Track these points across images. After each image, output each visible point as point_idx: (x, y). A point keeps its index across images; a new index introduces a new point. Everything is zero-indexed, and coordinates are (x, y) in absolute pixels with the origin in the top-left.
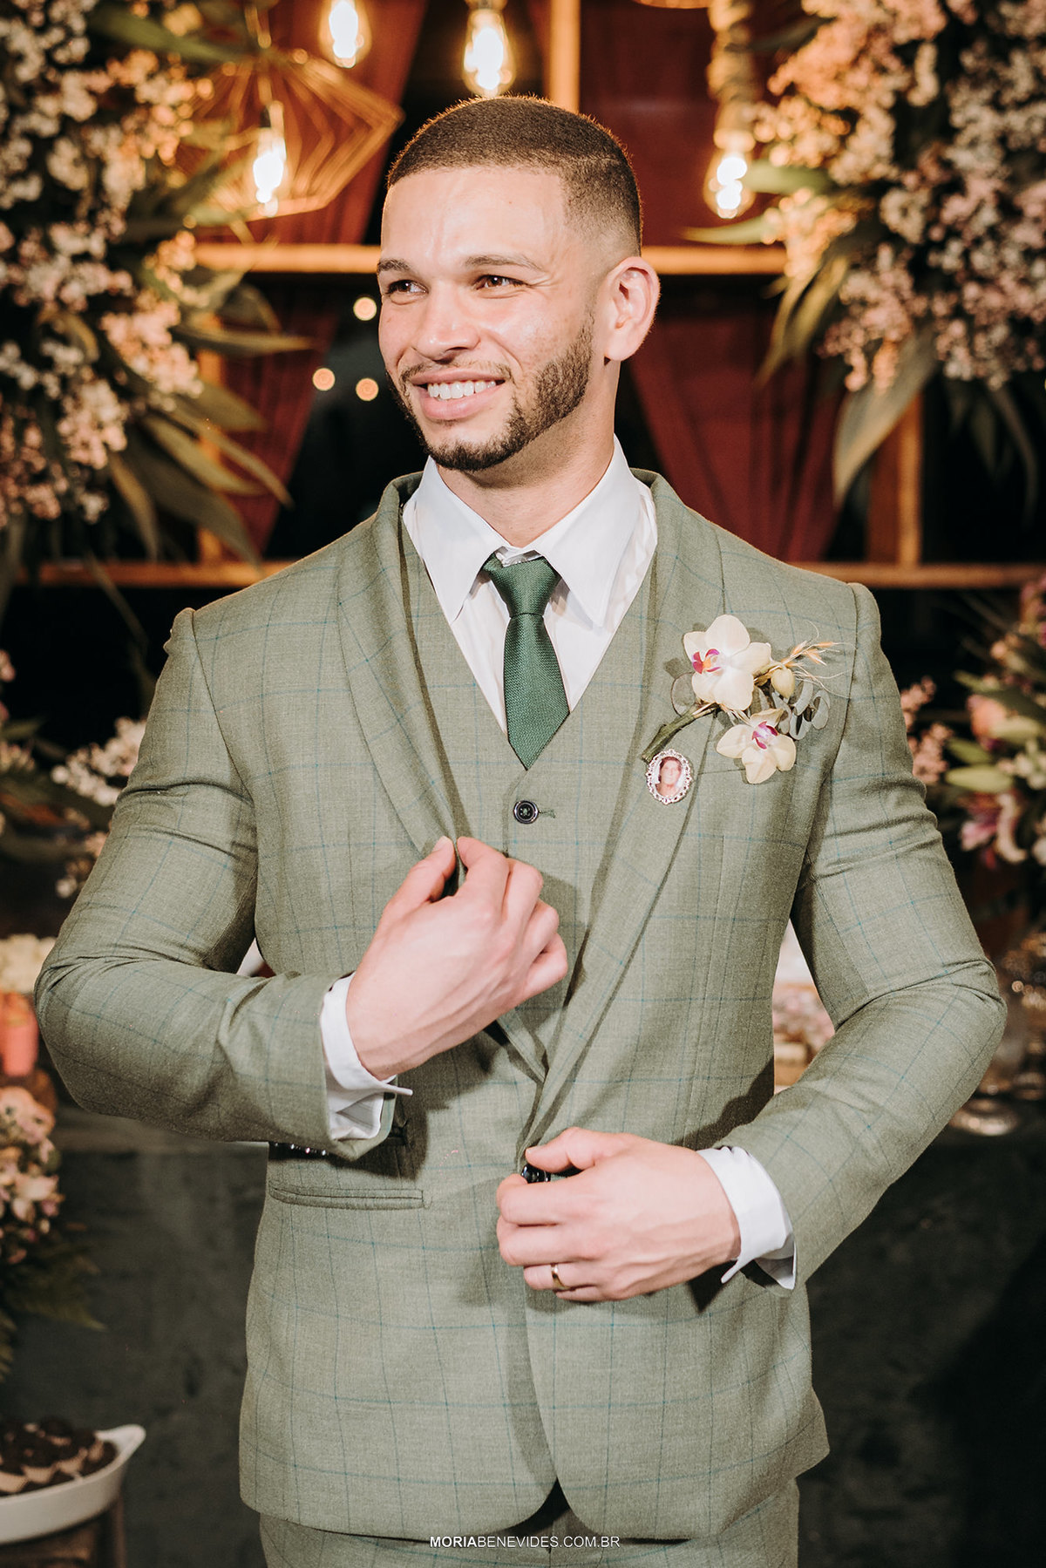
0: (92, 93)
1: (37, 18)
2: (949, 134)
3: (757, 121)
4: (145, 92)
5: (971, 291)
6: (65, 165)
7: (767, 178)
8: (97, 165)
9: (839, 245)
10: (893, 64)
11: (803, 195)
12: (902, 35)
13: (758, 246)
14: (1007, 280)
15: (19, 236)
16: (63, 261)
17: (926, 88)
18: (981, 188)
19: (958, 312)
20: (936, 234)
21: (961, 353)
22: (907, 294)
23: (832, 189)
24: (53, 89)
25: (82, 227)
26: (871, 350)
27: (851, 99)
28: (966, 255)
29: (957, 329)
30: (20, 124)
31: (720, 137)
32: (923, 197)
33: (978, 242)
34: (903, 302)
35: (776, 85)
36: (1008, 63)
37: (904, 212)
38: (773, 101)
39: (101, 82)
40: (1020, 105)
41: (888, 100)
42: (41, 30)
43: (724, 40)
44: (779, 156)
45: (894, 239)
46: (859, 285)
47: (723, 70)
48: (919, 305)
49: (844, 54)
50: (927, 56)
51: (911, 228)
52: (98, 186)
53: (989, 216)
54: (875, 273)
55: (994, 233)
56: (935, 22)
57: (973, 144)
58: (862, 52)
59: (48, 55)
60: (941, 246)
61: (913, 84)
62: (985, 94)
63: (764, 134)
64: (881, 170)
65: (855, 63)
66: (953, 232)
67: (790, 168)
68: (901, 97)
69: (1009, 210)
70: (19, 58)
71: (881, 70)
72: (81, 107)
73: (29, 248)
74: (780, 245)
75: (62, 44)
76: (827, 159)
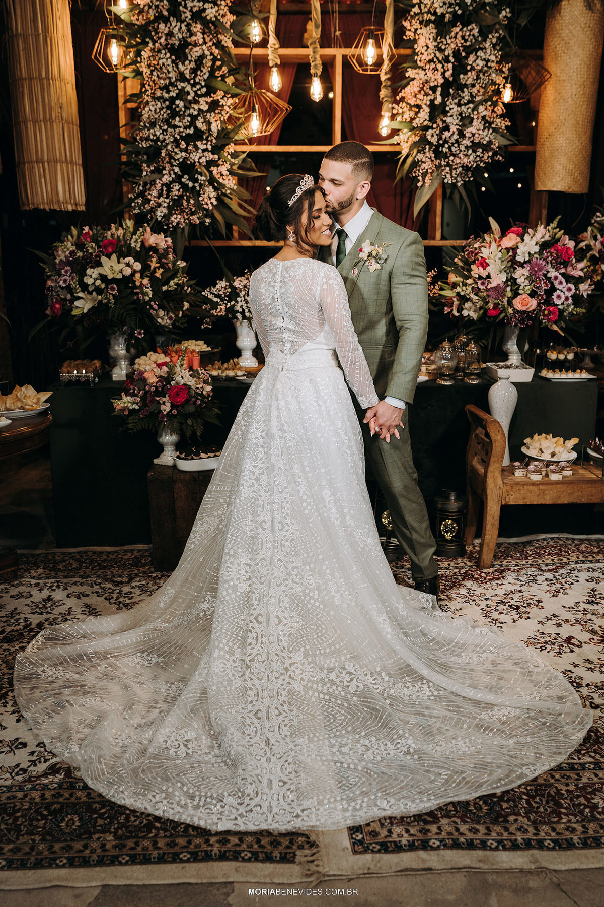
0: (207, 103)
1: (192, 82)
2: (445, 113)
3: (393, 108)
4: (222, 102)
5: (451, 158)
6: (200, 124)
7: (395, 125)
8: (209, 124)
9: (415, 144)
10: (431, 92)
11: (405, 130)
12: (432, 84)
13: (393, 144)
14: (461, 155)
15: (188, 145)
16: (200, 151)
17: (439, 100)
18: (453, 128)
19: (448, 165)
20: (441, 142)
21: (448, 176)
22: (433, 159)
23: (413, 129)
24: (197, 102)
25: (205, 142)
26: (424, 175)
27: (419, 102)
28: (450, 148)
29: (448, 169)
30: (188, 112)
31: (382, 113)
32: (438, 132)
33: (453, 144)
34: (432, 161)
35: (398, 98)
36: (463, 92)
37: (433, 136)
38: (397, 103)
39: (209, 100)
40: (465, 104)
41: (428, 103)
42: (193, 85)
43: (383, 84)
44: (399, 118)
45: (430, 143)
46: (420, 156)
47: (383, 93)
48: (437, 162)
49: (417, 89)
50: (439, 89)
51: (434, 140)
52: (210, 130)
53: (456, 137)
54: (424, 153)
55: (457, 141)
56: (441, 81)
57: (452, 116)
58: (422, 89)
59: (195, 92)
60: (443, 146)
61: (435, 98)
62: (456, 101)
63: (395, 112)
64: (425, 123)
65: (420, 92)
66: (446, 141)
67: (401, 122)
68: (432, 101)
69: (461, 134)
70: (188, 93)
71: (427, 94)
72: (205, 107)
73: (190, 148)
74: (398, 144)
75: (199, 89)
76: (412, 119)
